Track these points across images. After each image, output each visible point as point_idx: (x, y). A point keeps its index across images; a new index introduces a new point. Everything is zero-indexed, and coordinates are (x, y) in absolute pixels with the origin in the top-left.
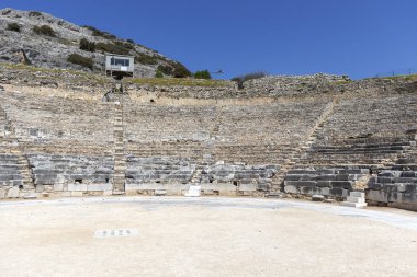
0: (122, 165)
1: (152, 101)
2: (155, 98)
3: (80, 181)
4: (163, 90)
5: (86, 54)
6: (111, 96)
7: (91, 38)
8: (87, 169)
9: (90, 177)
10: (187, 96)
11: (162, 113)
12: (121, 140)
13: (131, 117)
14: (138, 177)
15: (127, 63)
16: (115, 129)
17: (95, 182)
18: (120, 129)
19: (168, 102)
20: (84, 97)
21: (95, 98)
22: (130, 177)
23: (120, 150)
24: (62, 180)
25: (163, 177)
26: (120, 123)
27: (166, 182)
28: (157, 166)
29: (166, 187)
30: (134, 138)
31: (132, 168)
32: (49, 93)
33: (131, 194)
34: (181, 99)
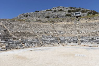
0: (80, 39)
1: (87, 22)
2: (87, 21)
3: (70, 42)
4: (90, 19)
5: (69, 13)
6: (76, 22)
7: (70, 9)
8: (72, 40)
9: (72, 42)
10: (97, 19)
11: (90, 25)
12: (79, 33)
13: (81, 27)
14: (84, 42)
15: (79, 13)
16: (77, 30)
17: (74, 43)
18: (79, 30)
19: (91, 22)
20: (69, 23)
21: (72, 23)
22: (82, 42)
23: (79, 35)
24: (66, 42)
25: (91, 42)
26: (79, 28)
27: (92, 43)
28: (89, 39)
29: (93, 44)
30: (82, 32)
31: (82, 39)
33: (83, 46)
34: (95, 20)
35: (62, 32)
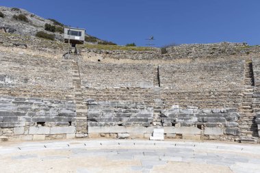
0: (82, 108)
2: (101, 59)
3: (42, 124)
4: (107, 53)
5: (49, 33)
8: (51, 111)
12: (79, 87)
13: (86, 70)
15: (80, 34)
16: (73, 78)
17: (58, 125)
18: (78, 78)
22: (92, 119)
23: (79, 95)
25: (125, 120)
26: (78, 74)
27: (128, 125)
28: (116, 110)
30: (90, 86)
31: (93, 111)
32: (20, 51)
33: (94, 137)
34: (121, 60)
35: (12, 78)
